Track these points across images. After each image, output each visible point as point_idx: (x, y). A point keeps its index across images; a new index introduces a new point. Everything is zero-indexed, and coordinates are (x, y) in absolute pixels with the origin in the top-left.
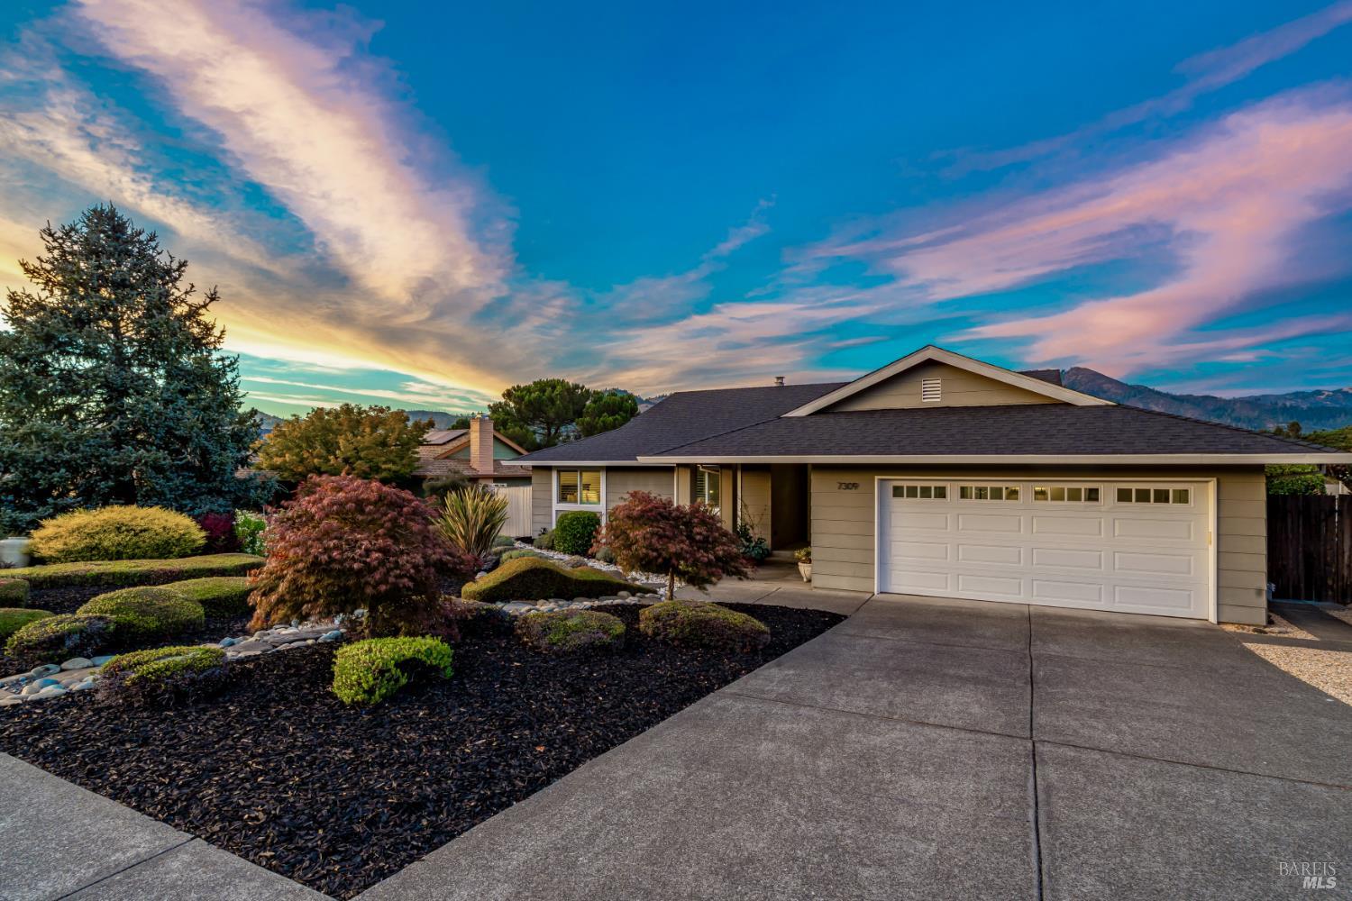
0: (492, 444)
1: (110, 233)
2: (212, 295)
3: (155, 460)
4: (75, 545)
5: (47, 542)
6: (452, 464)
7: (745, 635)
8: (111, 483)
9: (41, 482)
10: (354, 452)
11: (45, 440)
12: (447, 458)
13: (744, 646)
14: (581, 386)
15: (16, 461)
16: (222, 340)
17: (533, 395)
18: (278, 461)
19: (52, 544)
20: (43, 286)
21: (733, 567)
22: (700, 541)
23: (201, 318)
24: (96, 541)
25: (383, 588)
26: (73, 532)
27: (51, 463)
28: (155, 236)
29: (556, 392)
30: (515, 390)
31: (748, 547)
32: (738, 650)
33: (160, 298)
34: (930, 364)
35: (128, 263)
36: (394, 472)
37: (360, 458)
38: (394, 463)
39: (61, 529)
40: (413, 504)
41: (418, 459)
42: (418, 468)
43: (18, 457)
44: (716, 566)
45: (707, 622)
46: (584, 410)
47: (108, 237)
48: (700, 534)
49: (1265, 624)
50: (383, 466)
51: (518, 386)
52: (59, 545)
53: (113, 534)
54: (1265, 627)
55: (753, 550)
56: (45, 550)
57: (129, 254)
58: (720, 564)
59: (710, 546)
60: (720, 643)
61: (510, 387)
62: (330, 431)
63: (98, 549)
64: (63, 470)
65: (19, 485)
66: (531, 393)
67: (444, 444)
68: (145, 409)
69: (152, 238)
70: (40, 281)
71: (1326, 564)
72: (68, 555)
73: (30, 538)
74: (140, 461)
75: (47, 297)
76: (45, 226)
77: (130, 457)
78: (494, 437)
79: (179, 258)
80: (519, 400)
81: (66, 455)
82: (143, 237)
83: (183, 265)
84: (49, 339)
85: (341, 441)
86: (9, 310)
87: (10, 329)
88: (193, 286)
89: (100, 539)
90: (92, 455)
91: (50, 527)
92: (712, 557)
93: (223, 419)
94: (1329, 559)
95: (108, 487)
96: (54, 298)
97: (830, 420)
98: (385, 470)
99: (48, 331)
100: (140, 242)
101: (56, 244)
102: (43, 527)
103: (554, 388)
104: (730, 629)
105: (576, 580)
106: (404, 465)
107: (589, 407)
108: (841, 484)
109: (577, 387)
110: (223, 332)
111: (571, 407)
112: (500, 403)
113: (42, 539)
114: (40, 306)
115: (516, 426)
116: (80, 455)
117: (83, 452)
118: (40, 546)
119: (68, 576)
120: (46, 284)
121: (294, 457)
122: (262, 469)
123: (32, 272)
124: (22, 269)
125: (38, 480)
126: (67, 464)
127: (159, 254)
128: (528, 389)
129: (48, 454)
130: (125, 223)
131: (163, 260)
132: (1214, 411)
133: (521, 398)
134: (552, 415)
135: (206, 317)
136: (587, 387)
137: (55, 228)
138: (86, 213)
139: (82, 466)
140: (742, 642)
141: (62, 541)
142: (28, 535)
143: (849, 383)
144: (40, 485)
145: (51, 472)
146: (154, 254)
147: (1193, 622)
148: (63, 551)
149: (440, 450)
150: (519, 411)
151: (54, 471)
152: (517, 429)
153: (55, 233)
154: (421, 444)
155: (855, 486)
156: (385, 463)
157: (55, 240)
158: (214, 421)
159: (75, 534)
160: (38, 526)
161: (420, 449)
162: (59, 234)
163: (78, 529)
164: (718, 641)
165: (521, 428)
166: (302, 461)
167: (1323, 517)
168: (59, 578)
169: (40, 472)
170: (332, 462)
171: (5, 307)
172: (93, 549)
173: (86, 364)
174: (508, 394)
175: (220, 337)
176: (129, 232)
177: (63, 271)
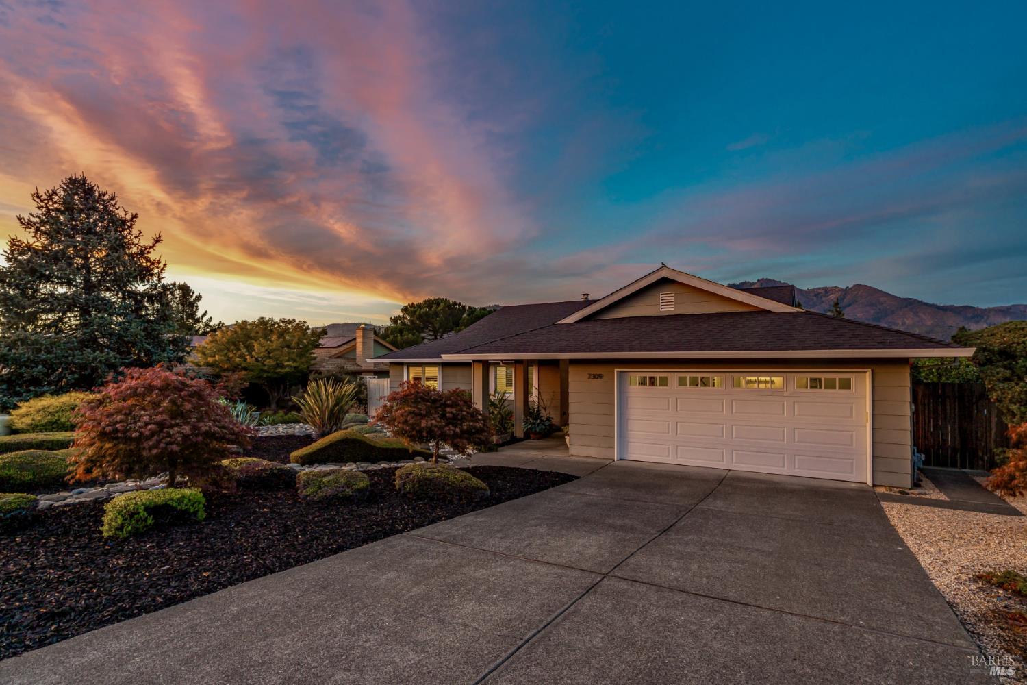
0: (373, 347)
1: (82, 195)
2: (157, 238)
3: (107, 359)
4: (40, 421)
5: (21, 418)
6: (341, 362)
7: (461, 491)
8: (76, 376)
9: (25, 375)
10: (266, 354)
11: (29, 345)
12: (338, 357)
13: (460, 499)
14: (458, 303)
15: (8, 361)
16: (163, 271)
17: (422, 310)
18: (211, 360)
19: (23, 420)
20: (33, 234)
21: (478, 438)
22: (450, 418)
23: (149, 255)
24: (56, 418)
25: (155, 451)
26: (40, 411)
27: (32, 361)
28: (114, 197)
29: (439, 308)
30: (411, 307)
31: (534, 424)
32: (456, 502)
33: (116, 241)
34: (664, 282)
35: (96, 216)
36: (295, 367)
37: (270, 358)
38: (295, 361)
39: (31, 409)
40: (190, 389)
41: (315, 358)
42: (314, 364)
43: (9, 358)
44: (461, 437)
45: (431, 480)
46: (461, 321)
47: (81, 198)
48: (451, 413)
49: (910, 487)
50: (286, 364)
51: (413, 304)
52: (28, 420)
53: (68, 413)
54: (910, 489)
55: (538, 426)
56: (19, 425)
57: (95, 209)
58: (466, 436)
59: (459, 422)
60: (441, 497)
61: (406, 305)
62: (250, 338)
63: (57, 423)
64: (40, 367)
65: (11, 377)
66: (421, 309)
67: (338, 347)
68: (101, 322)
69: (113, 198)
70: (32, 230)
71: (977, 439)
72: (35, 427)
73: (10, 415)
74: (96, 359)
75: (34, 242)
76: (35, 191)
77: (89, 357)
78: (375, 341)
79: (131, 212)
80: (412, 314)
81: (43, 356)
82: (106, 198)
83: (134, 217)
84: (33, 272)
85: (256, 346)
86: (9, 252)
87: (6, 265)
88: (140, 232)
89: (59, 416)
90: (63, 356)
91: (24, 408)
92: (458, 430)
93: (161, 328)
94: (979, 435)
95: (73, 379)
96: (39, 243)
97: (590, 326)
98: (288, 366)
99: (32, 267)
100: (104, 201)
101: (42, 204)
102: (19, 407)
103: (438, 304)
104: (449, 485)
105: (380, 448)
106: (303, 363)
107: (464, 319)
108: (590, 375)
109: (455, 304)
110: (165, 265)
111: (451, 318)
112: (399, 316)
113: (17, 416)
114: (29, 248)
115: (409, 333)
116: (53, 355)
117: (56, 353)
118: (16, 421)
119: (20, 443)
120: (36, 232)
121: (223, 357)
122: (200, 366)
123: (27, 224)
124: (18, 221)
125: (23, 373)
126: (44, 363)
127: (117, 209)
128: (419, 306)
129: (29, 354)
130: (93, 187)
131: (120, 213)
132: (972, 317)
133: (414, 312)
134: (437, 325)
135: (153, 256)
136: (463, 304)
137: (41, 192)
138: (64, 180)
139: (55, 363)
140: (459, 496)
141: (31, 417)
142: (9, 413)
143: (598, 300)
144: (25, 377)
145: (32, 368)
146: (114, 209)
147: (854, 485)
148: (32, 425)
149: (334, 352)
150: (412, 321)
151: (34, 367)
152: (410, 335)
153: (42, 196)
154: (317, 346)
155: (601, 376)
156: (288, 361)
157: (42, 201)
158: (155, 330)
159: (41, 413)
160: (16, 407)
161: (316, 351)
162: (44, 197)
163: (43, 409)
164: (440, 494)
165: (413, 334)
166: (229, 359)
167: (974, 400)
168: (12, 444)
169: (24, 368)
170: (248, 360)
171: (6, 249)
172: (53, 423)
173: (62, 290)
174: (405, 309)
175: (162, 269)
176: (97, 194)
177: (48, 224)
